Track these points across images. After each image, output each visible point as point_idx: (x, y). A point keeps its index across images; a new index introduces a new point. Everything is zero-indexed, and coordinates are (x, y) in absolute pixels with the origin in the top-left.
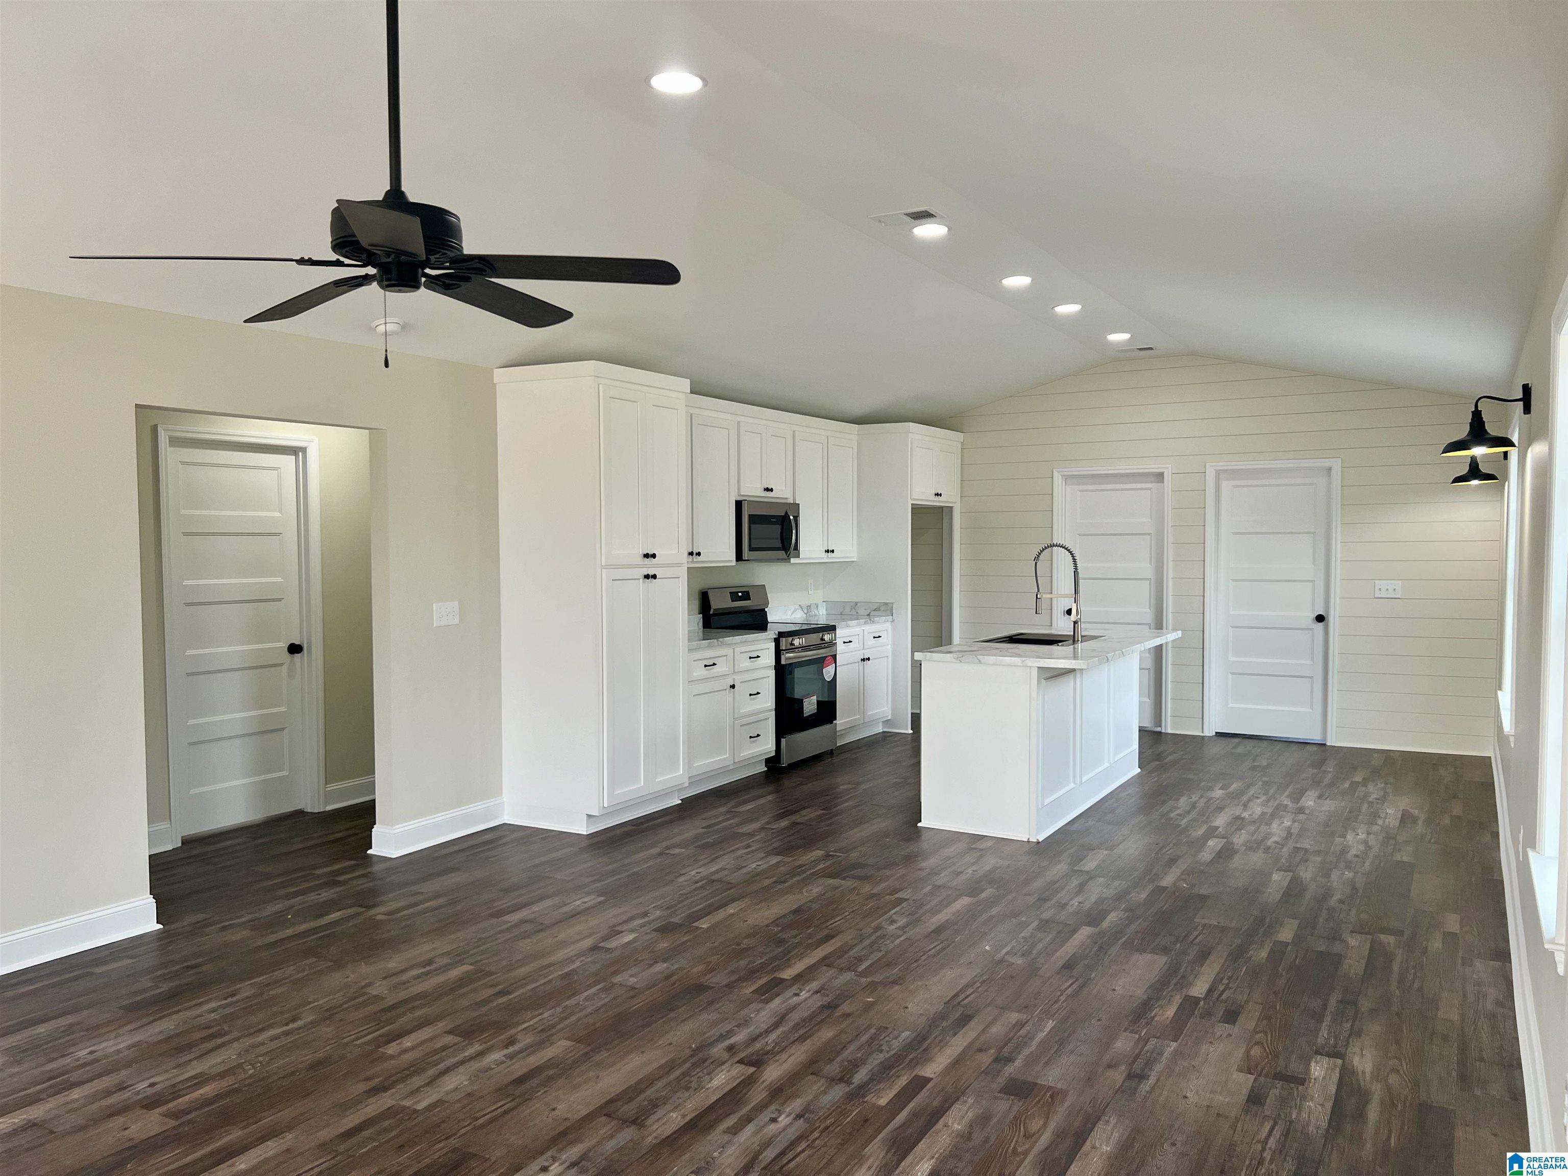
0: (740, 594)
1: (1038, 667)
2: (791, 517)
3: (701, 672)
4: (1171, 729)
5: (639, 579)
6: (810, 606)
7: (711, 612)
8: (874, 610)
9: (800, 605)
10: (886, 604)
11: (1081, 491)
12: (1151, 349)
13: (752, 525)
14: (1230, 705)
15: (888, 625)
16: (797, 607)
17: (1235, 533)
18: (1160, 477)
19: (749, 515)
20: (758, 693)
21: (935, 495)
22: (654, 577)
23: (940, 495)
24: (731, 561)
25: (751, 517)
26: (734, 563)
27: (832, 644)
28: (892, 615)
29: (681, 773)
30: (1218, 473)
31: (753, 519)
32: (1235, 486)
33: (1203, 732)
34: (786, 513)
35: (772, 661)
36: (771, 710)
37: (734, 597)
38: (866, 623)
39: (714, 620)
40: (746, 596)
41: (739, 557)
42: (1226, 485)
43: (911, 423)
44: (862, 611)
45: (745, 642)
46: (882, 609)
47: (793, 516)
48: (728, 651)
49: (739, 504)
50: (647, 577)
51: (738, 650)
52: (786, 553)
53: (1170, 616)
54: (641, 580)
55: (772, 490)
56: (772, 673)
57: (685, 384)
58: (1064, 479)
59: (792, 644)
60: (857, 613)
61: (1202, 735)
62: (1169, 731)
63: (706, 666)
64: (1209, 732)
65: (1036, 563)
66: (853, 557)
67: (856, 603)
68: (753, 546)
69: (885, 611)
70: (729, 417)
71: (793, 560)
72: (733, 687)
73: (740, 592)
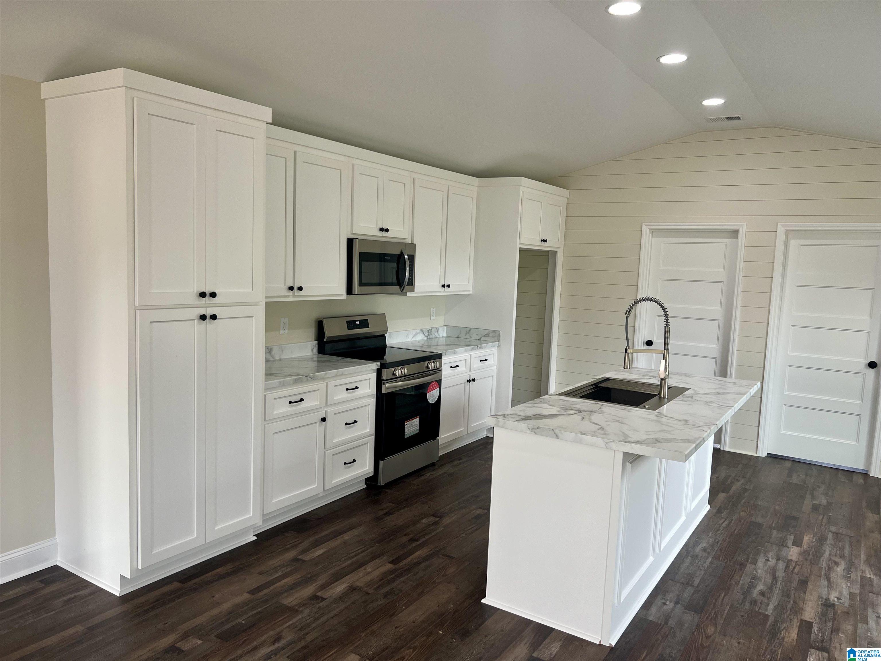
0: (358, 323)
1: (624, 452)
2: (406, 257)
3: (285, 409)
4: (729, 447)
5: (194, 320)
6: (431, 330)
7: (325, 340)
8: (484, 336)
9: (421, 330)
10: (494, 331)
11: (664, 242)
12: (738, 118)
13: (364, 263)
14: (783, 432)
15: (495, 350)
16: (418, 331)
17: (798, 286)
18: (735, 233)
19: (360, 253)
20: (356, 422)
21: (542, 241)
22: (214, 317)
23: (546, 241)
24: (341, 295)
25: (361, 254)
26: (344, 296)
27: (438, 370)
28: (499, 341)
29: (251, 514)
30: (788, 232)
31: (364, 257)
32: (802, 245)
33: (757, 453)
34: (402, 252)
35: (372, 390)
36: (371, 435)
37: (351, 325)
38: (473, 349)
39: (327, 347)
40: (365, 324)
41: (349, 291)
42: (794, 243)
43: (522, 177)
44: (475, 337)
45: (342, 375)
46: (491, 335)
47: (408, 255)
48: (321, 385)
49: (350, 242)
50: (203, 317)
51: (332, 383)
52: (400, 288)
53: (735, 352)
54: (196, 321)
55: (387, 230)
56: (373, 402)
57: (267, 113)
58: (651, 232)
59: (394, 374)
60: (471, 337)
61: (756, 455)
62: (727, 449)
63: (290, 402)
64: (762, 453)
65: (627, 317)
66: (469, 291)
67: (470, 329)
68: (363, 281)
69: (493, 337)
70: (342, 158)
71: (409, 294)
72: (324, 420)
73: (357, 321)
